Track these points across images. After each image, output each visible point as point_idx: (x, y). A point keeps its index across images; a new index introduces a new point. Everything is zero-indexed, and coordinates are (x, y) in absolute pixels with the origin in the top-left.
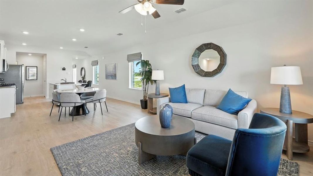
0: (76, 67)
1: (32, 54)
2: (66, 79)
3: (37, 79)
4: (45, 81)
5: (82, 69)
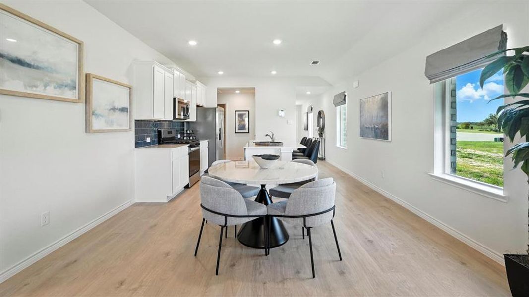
0: (312, 110)
1: (242, 89)
2: (273, 134)
3: (249, 132)
5: (320, 115)
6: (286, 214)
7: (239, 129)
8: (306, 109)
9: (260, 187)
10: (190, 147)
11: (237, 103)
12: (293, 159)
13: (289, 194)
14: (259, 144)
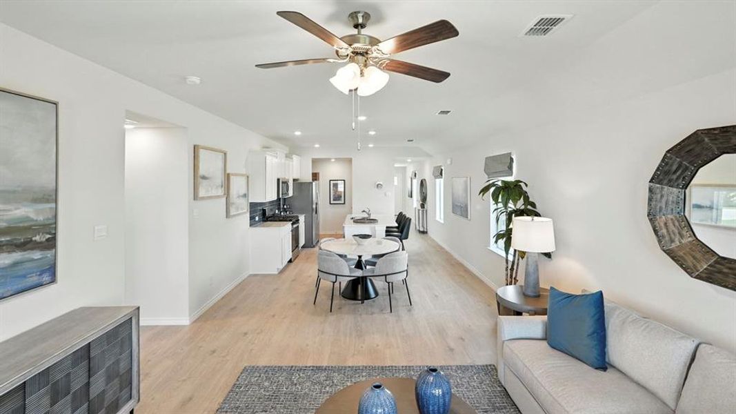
2: (370, 211)
3: (344, 203)
5: (423, 184)
6: (375, 274)
7: (334, 200)
8: (409, 174)
9: (358, 258)
10: (293, 224)
11: (333, 171)
12: (387, 236)
13: (376, 263)
14: (357, 221)
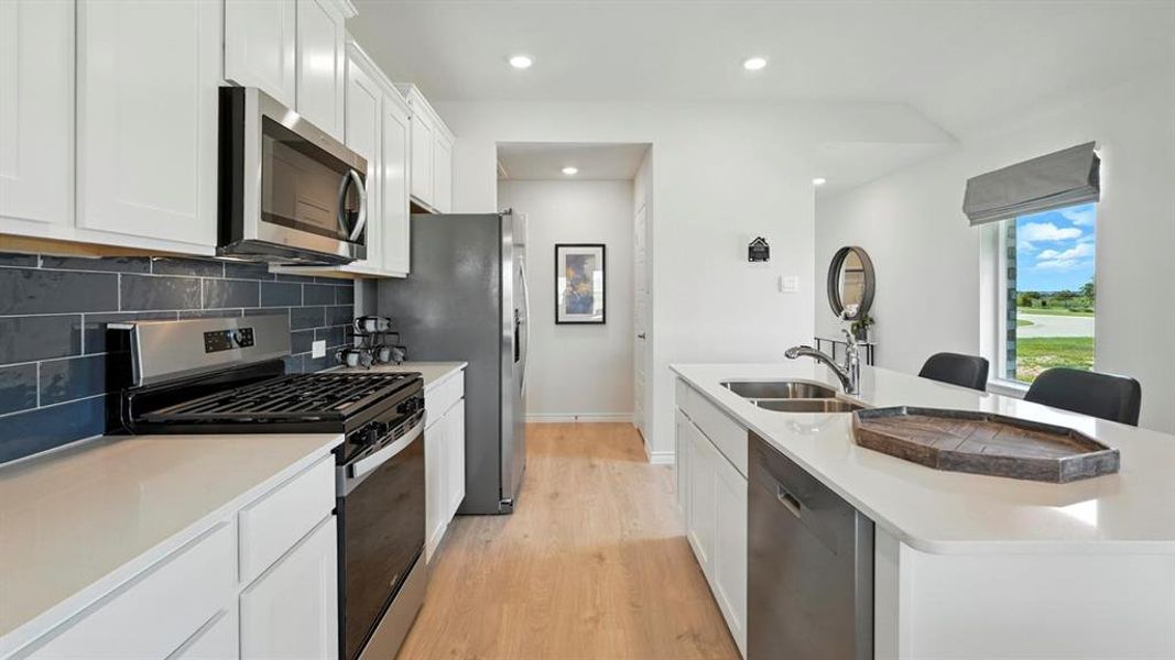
3: (604, 322)
4: (643, 337)
7: (569, 311)
11: (563, 215)
